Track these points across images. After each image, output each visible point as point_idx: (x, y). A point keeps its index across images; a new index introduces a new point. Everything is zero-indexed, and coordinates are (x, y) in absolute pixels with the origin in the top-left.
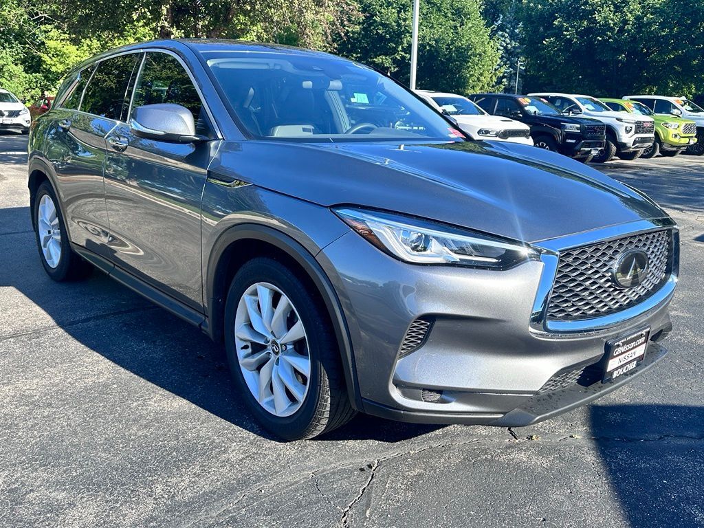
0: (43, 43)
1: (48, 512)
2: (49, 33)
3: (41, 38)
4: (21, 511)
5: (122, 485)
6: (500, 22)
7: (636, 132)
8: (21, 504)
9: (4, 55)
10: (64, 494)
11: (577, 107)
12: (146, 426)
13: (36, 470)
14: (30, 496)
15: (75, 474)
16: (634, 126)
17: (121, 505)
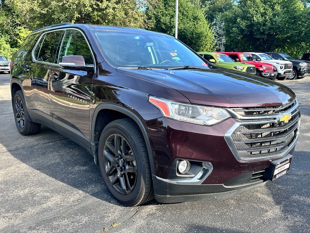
0: (18, 34)
1: (44, 198)
2: (21, 30)
3: (18, 32)
4: (35, 198)
5: (68, 191)
6: (214, 22)
7: (285, 69)
8: (35, 196)
9: (1, 40)
10: (49, 194)
11: (259, 58)
12: (74, 175)
13: (38, 188)
14: (38, 194)
15: (52, 188)
16: (284, 66)
17: (68, 196)
